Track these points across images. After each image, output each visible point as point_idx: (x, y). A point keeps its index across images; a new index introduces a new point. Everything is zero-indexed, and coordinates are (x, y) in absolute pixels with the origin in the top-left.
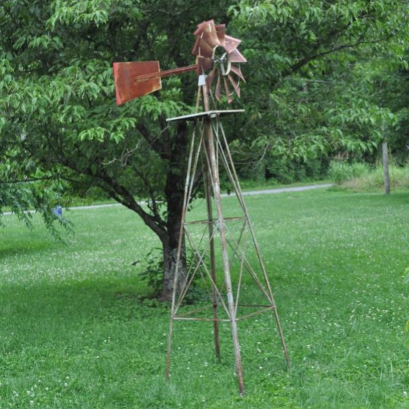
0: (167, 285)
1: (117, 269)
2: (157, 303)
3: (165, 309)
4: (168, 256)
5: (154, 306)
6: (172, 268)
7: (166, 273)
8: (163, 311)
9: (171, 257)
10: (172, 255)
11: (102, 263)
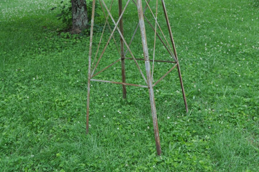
0: (75, 22)
1: (43, 8)
2: (70, 36)
3: (75, 40)
4: (74, 4)
5: (68, 37)
6: (78, 11)
7: (74, 15)
8: (74, 41)
9: (76, 5)
10: (77, 3)
11: (35, 4)
